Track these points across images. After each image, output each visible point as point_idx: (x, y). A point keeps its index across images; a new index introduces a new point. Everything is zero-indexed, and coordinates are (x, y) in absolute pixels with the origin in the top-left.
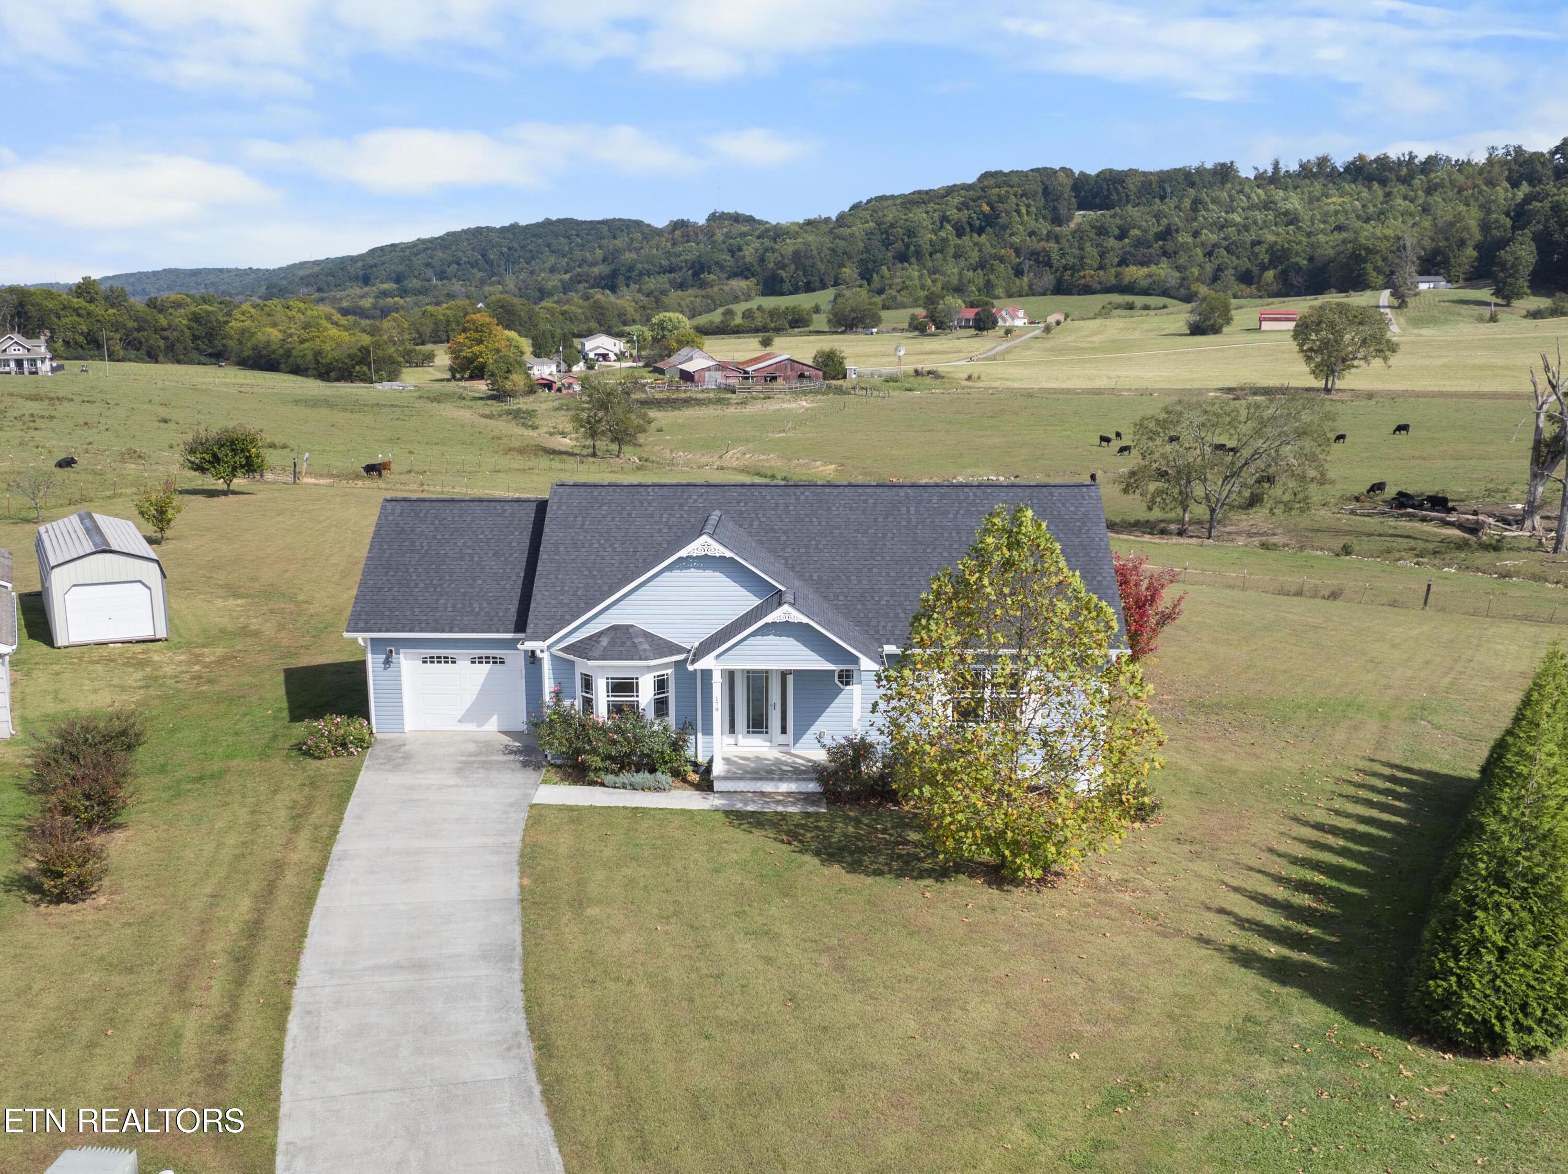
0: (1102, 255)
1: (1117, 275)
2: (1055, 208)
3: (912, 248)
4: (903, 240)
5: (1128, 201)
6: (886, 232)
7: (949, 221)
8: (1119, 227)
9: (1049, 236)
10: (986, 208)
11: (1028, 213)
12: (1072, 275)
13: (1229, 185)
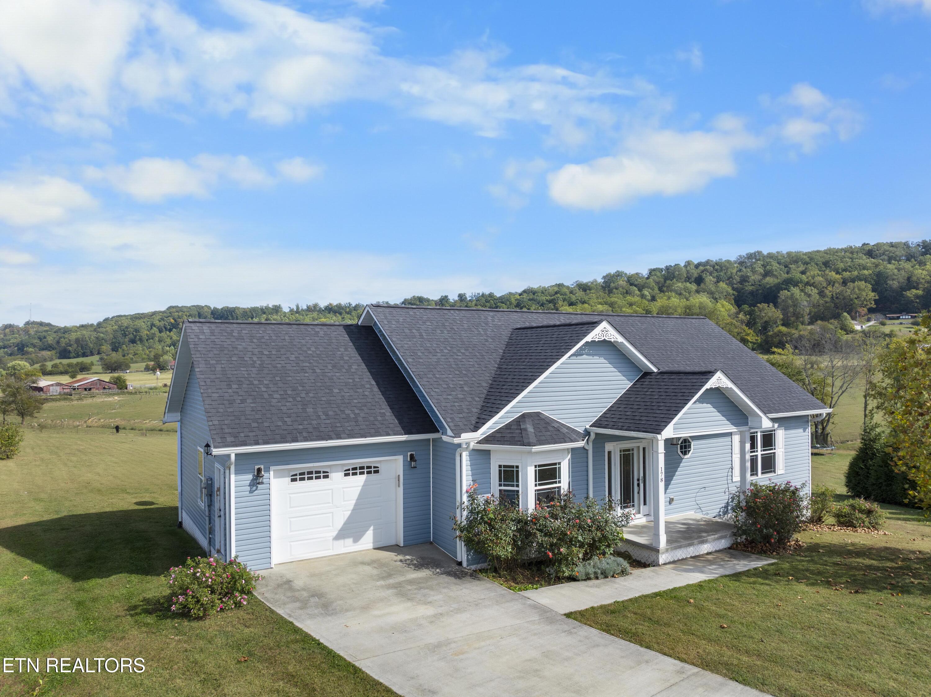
3: (138, 337)
4: (133, 334)
6: (124, 330)
7: (155, 326)
10: (172, 321)
13: (279, 314)
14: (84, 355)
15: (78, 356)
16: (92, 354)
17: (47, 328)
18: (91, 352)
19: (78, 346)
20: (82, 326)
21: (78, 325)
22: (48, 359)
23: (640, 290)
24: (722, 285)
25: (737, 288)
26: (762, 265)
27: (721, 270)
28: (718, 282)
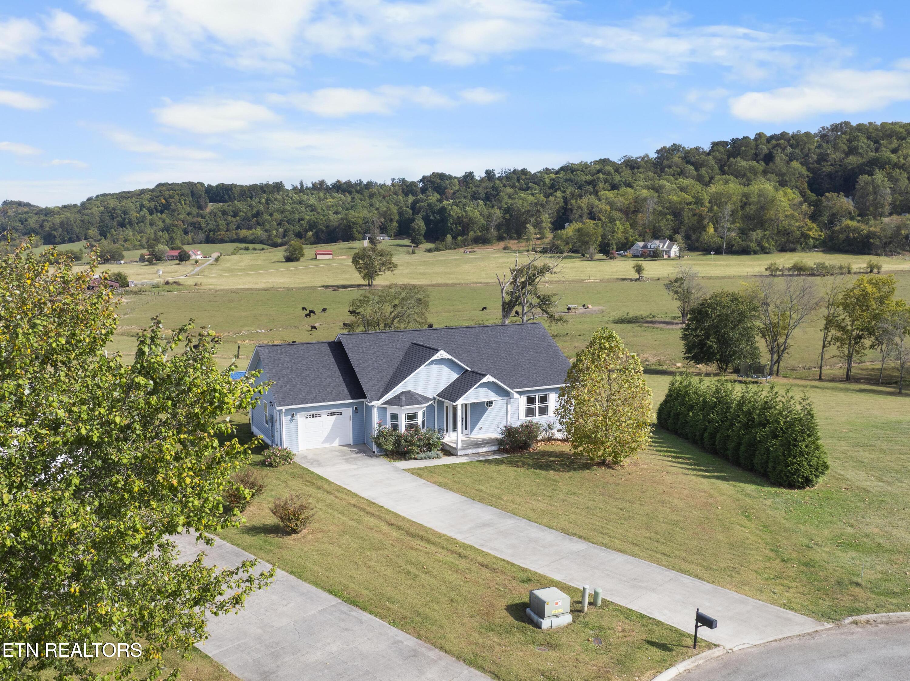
0: (228, 224)
1: (236, 234)
2: (198, 202)
3: (127, 220)
4: (121, 216)
5: (235, 199)
6: (110, 212)
7: (144, 207)
8: (233, 211)
9: (198, 215)
10: (163, 201)
11: (185, 204)
12: (214, 234)
13: (281, 193)
14: (71, 241)
15: (63, 242)
16: (79, 240)
17: (26, 209)
18: (78, 237)
19: (63, 231)
20: (65, 207)
21: (60, 206)
23: (697, 169)
24: (795, 164)
25: (813, 169)
26: (848, 141)
27: (797, 145)
28: (791, 160)
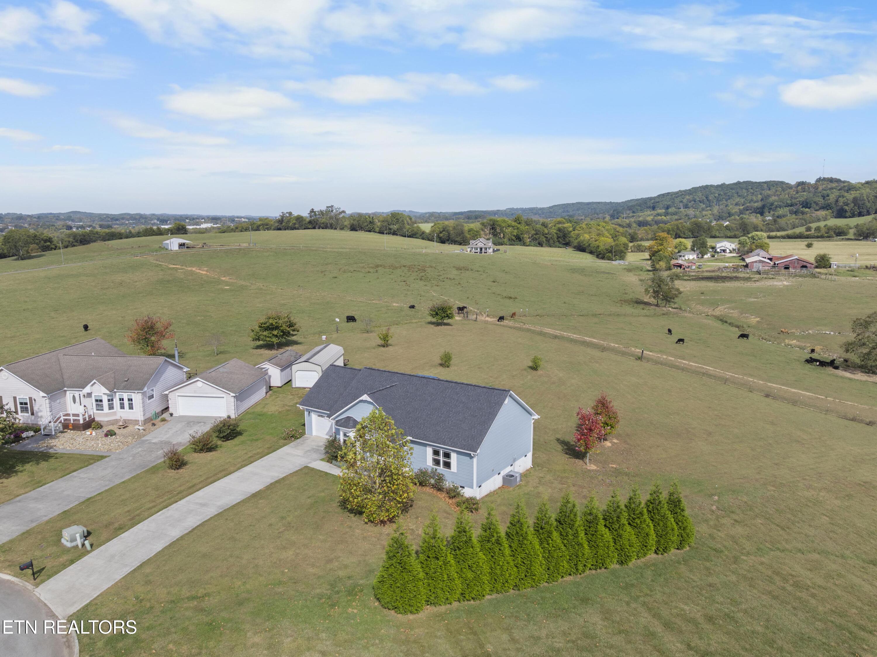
14: (860, 215)
15: (853, 216)
16: (869, 213)
17: (834, 185)
18: (868, 211)
19: (855, 205)
20: (867, 183)
21: (864, 182)
22: (822, 219)
